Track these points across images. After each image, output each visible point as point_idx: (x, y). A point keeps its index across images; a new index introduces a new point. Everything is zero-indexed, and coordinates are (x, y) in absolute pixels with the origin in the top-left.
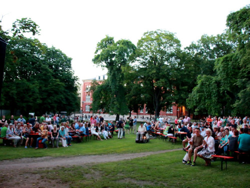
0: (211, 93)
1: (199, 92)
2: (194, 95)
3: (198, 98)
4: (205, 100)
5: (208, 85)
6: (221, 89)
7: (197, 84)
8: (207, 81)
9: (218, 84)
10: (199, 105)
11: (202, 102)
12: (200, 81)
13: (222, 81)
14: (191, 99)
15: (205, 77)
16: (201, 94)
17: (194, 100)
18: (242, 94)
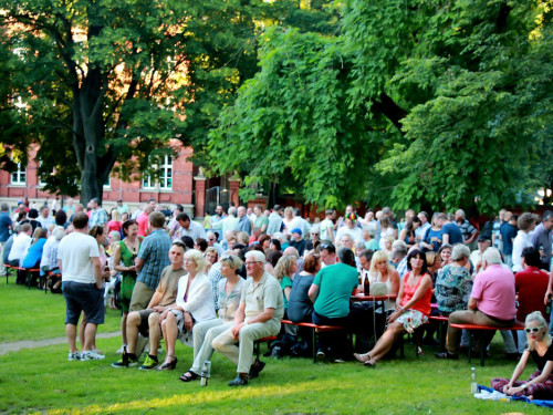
0: (312, 108)
1: (264, 105)
2: (244, 115)
3: (256, 129)
4: (285, 141)
5: (304, 75)
6: (353, 92)
7: (259, 69)
8: (302, 57)
9: (343, 69)
10: (260, 158)
11: (275, 147)
12: (271, 53)
13: (359, 60)
14: (230, 132)
15: (292, 38)
16: (269, 110)
17: (242, 136)
18: (417, 120)
